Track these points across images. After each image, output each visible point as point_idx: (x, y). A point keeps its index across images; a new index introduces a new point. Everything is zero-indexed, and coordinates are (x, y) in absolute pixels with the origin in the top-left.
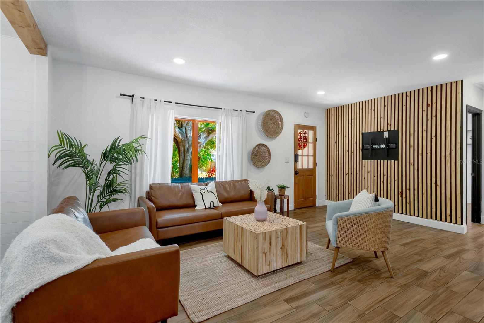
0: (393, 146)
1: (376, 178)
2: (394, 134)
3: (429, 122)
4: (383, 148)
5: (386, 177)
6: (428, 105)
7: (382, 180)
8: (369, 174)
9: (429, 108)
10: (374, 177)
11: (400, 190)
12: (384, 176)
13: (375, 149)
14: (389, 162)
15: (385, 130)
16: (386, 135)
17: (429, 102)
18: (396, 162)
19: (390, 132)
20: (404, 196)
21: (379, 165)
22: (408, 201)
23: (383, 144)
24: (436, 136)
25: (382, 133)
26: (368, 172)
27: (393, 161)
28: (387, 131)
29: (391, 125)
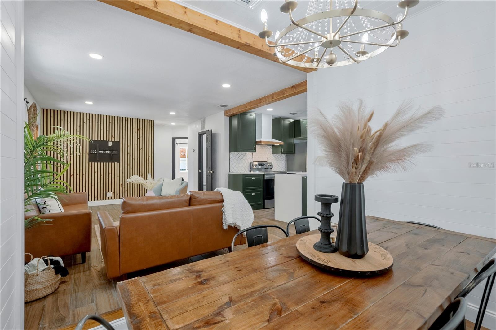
0: (115, 152)
1: (102, 176)
2: (117, 145)
3: (139, 140)
4: (108, 154)
5: (110, 175)
6: (138, 129)
7: (107, 177)
8: (96, 173)
9: (139, 131)
10: (101, 175)
11: (121, 183)
12: (109, 174)
13: (101, 154)
14: (113, 163)
15: (110, 140)
16: (110, 144)
17: (139, 128)
18: (118, 163)
19: (114, 142)
20: (123, 186)
21: (105, 166)
22: (126, 189)
23: (108, 151)
24: (142, 148)
25: (107, 142)
26: (95, 172)
27: (116, 163)
28: (112, 141)
29: (114, 138)
